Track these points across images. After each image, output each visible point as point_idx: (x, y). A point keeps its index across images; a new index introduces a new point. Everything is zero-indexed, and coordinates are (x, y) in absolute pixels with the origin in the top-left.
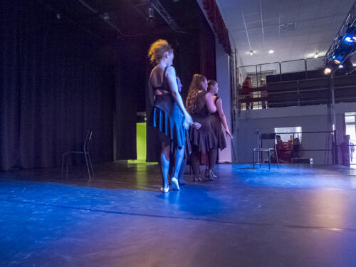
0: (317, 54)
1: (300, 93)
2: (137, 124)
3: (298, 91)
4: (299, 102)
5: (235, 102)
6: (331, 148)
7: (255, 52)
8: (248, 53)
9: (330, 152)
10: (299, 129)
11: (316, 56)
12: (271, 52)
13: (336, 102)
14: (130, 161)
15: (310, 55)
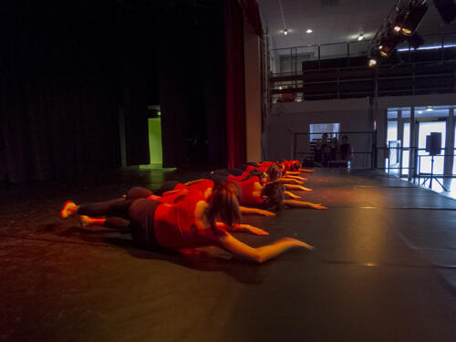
0: (361, 35)
1: (341, 83)
2: (150, 120)
3: (338, 81)
4: (338, 94)
5: (266, 95)
6: (370, 151)
7: (290, 31)
8: (282, 32)
9: (370, 155)
10: (336, 127)
11: (360, 38)
12: (309, 31)
13: (380, 95)
14: (142, 167)
15: (354, 37)
